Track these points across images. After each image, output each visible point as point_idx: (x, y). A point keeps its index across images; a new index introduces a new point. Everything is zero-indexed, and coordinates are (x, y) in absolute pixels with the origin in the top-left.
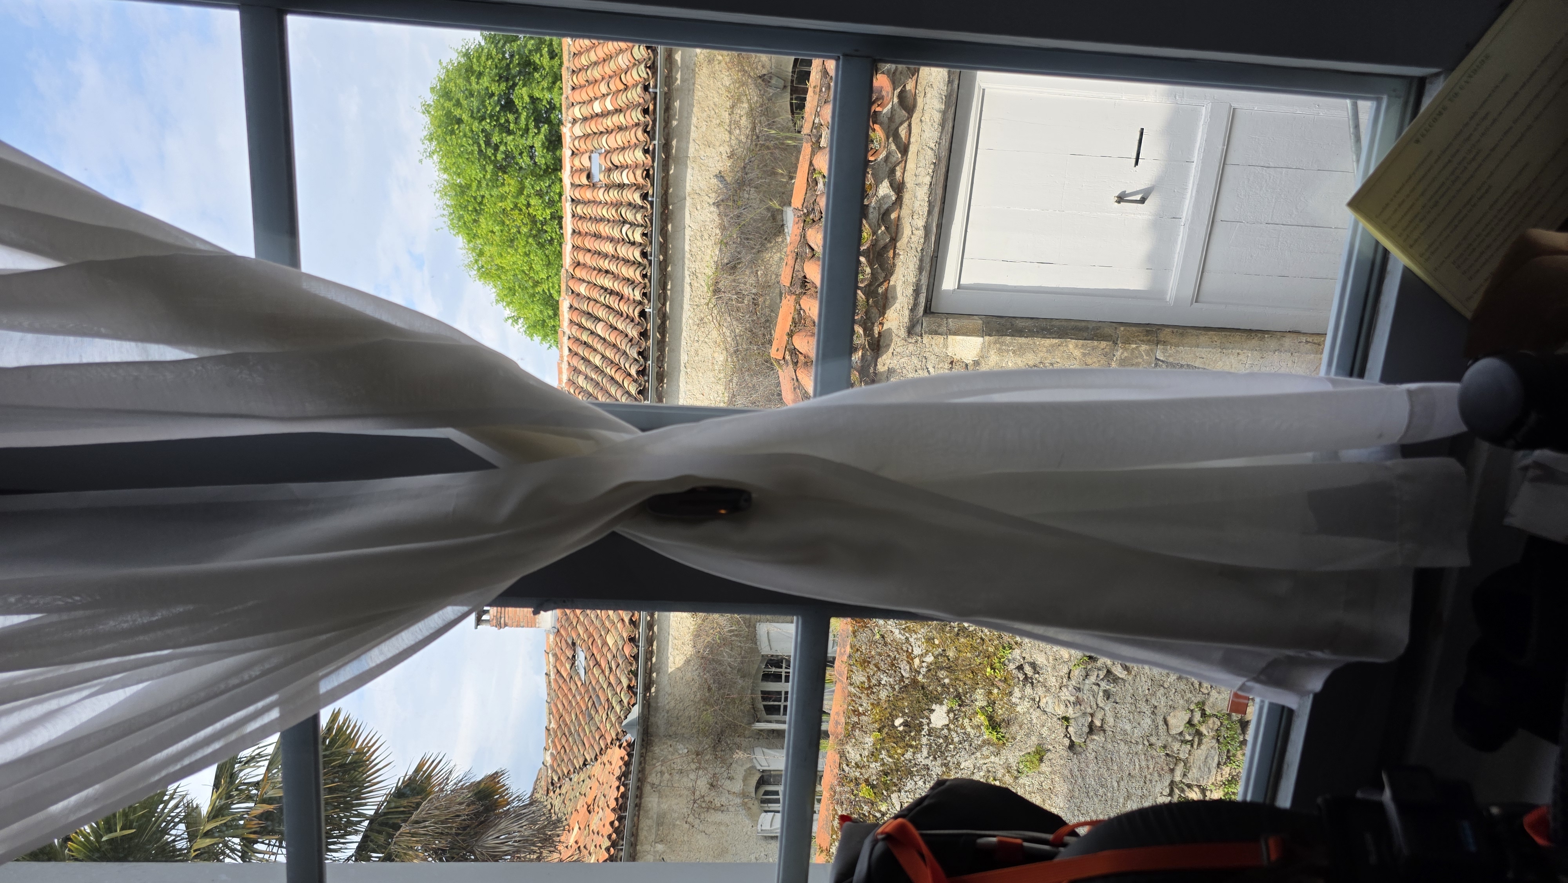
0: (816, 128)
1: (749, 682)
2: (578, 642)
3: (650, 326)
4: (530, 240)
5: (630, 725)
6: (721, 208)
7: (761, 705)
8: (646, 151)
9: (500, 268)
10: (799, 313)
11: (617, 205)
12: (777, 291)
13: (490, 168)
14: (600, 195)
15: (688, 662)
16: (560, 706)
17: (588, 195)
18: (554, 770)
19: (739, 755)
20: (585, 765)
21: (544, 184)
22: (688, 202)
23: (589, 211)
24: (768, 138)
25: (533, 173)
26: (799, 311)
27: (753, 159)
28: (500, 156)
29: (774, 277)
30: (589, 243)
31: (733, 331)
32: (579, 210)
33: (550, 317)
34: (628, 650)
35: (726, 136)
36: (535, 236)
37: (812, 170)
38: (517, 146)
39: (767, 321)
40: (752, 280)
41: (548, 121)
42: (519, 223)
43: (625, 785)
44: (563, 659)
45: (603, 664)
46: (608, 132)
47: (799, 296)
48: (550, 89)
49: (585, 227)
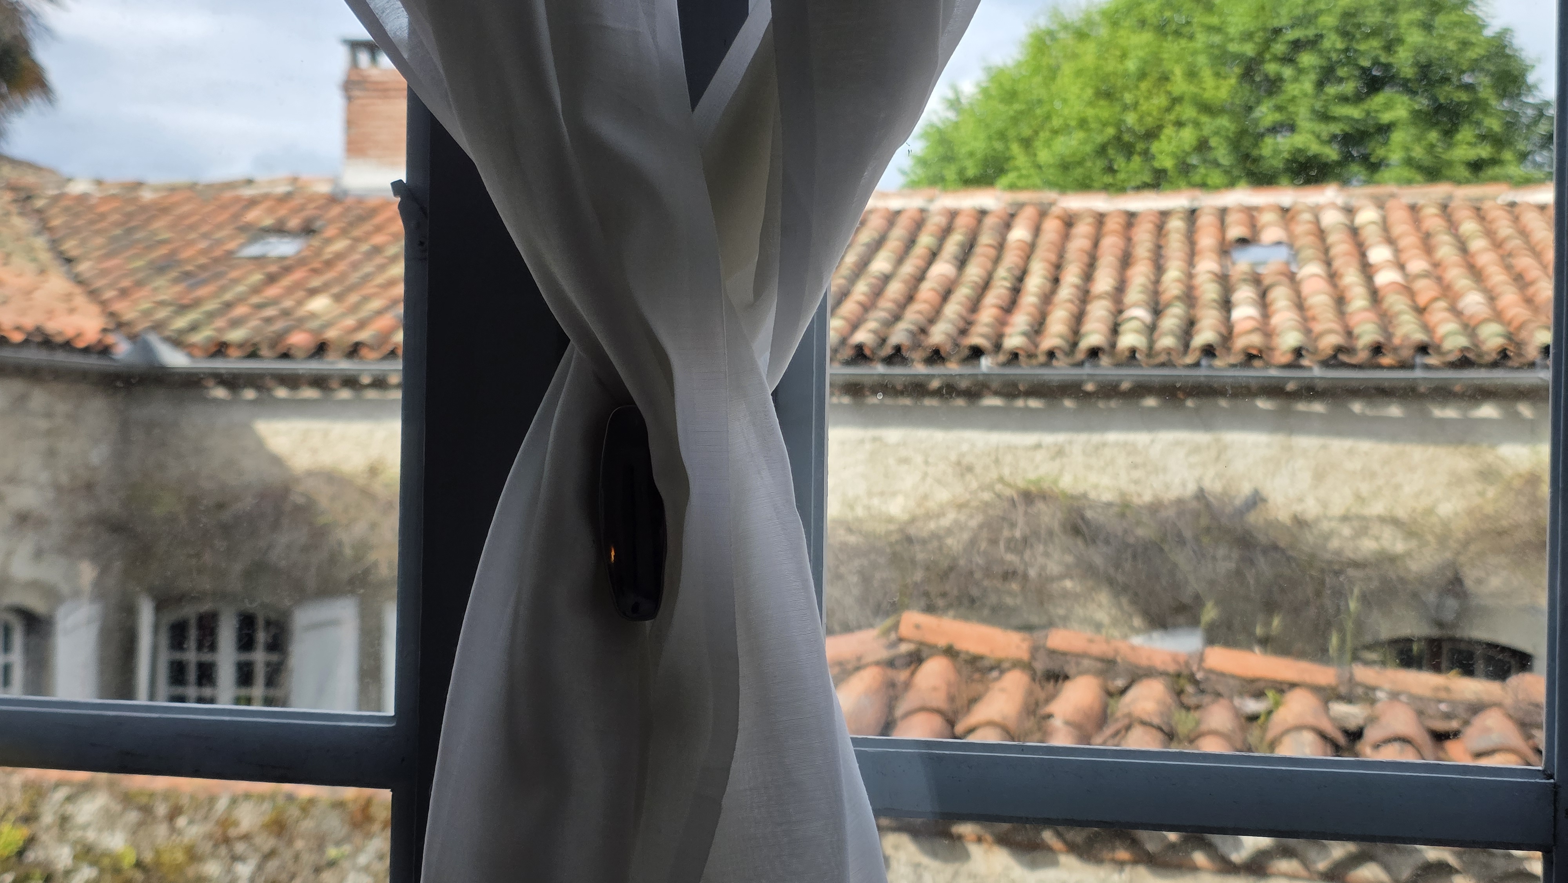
0: (1366, 694)
1: (235, 584)
2: (315, 242)
3: (953, 368)
4: (1111, 131)
5: (147, 349)
6: (1194, 504)
7: (190, 612)
8: (1298, 352)
9: (1053, 73)
10: (992, 669)
11: (1189, 297)
12: (1034, 619)
13: (1249, 49)
14: (1207, 265)
15: (276, 460)
16: (186, 208)
17: (1207, 240)
18: (56, 199)
19: (87, 572)
20: (69, 261)
21: (1222, 153)
22: (1201, 438)
23: (1175, 245)
24: (1340, 594)
25: (1243, 133)
26: (999, 667)
27: (1294, 565)
28: (1271, 68)
29: (1061, 612)
30: (1111, 244)
31: (949, 531)
32: (1176, 224)
33: (961, 172)
34: (299, 339)
35: (1337, 508)
36: (1118, 138)
37: (1283, 688)
38: (1293, 99)
39: (972, 601)
40: (1054, 568)
41: (1347, 159)
42: (1144, 107)
43: (26, 342)
44: (282, 212)
45: (272, 291)
46: (1333, 277)
47: (1026, 666)
48: (1409, 162)
49: (1143, 237)
